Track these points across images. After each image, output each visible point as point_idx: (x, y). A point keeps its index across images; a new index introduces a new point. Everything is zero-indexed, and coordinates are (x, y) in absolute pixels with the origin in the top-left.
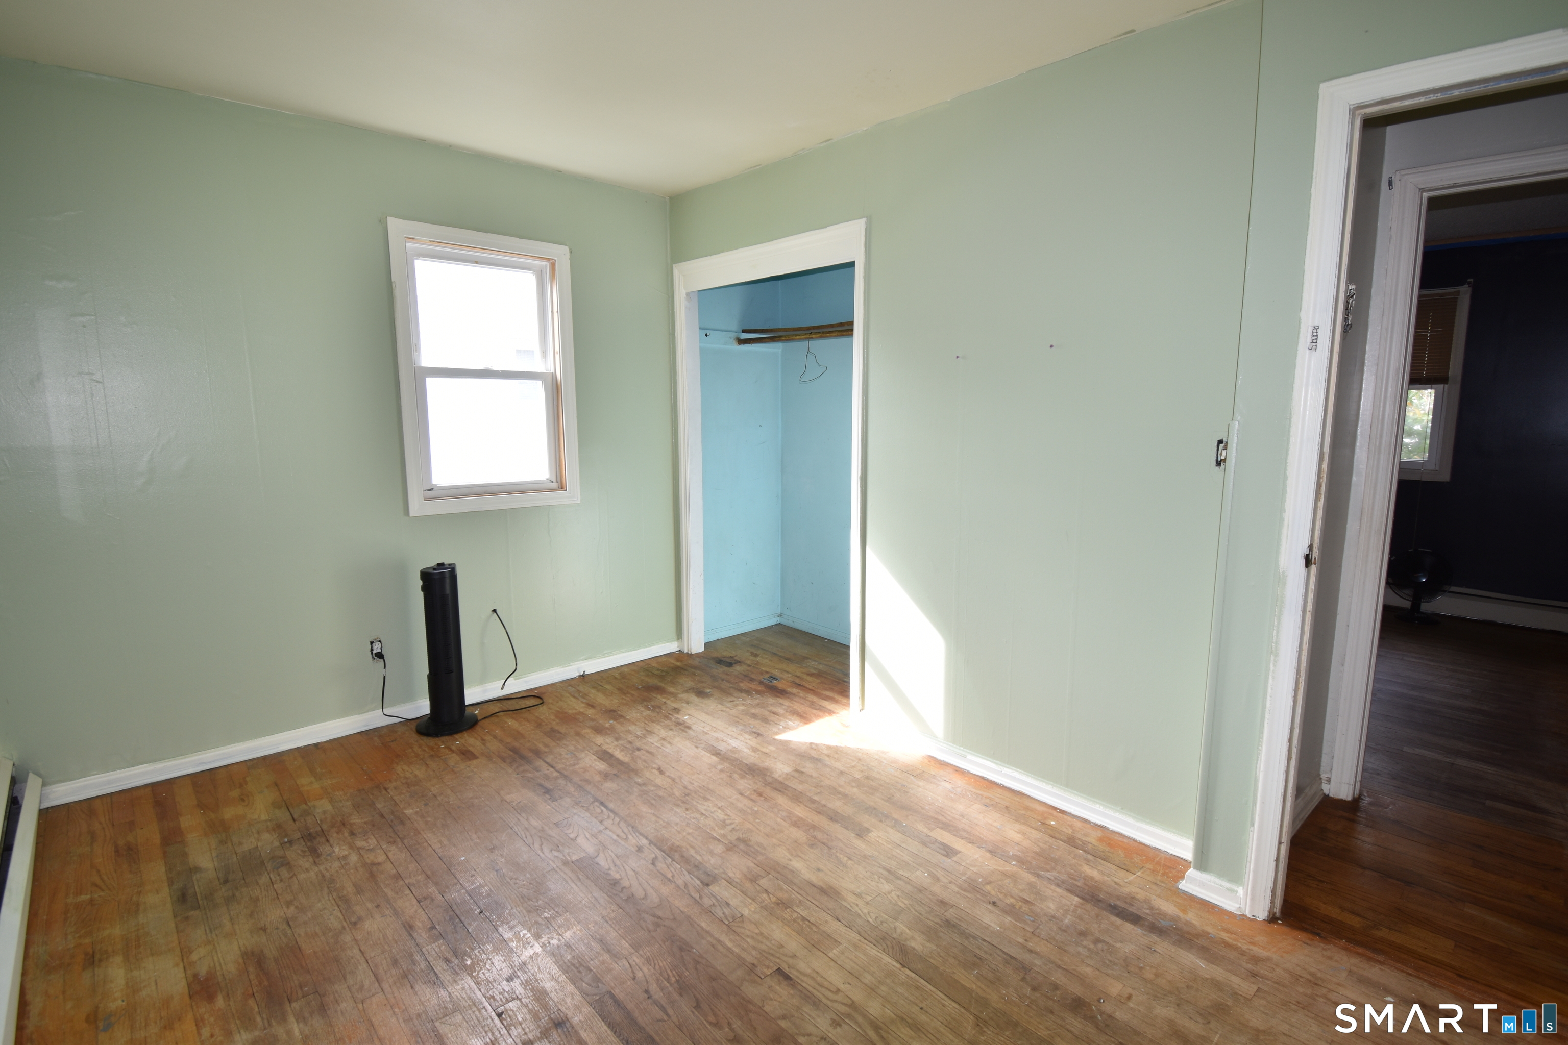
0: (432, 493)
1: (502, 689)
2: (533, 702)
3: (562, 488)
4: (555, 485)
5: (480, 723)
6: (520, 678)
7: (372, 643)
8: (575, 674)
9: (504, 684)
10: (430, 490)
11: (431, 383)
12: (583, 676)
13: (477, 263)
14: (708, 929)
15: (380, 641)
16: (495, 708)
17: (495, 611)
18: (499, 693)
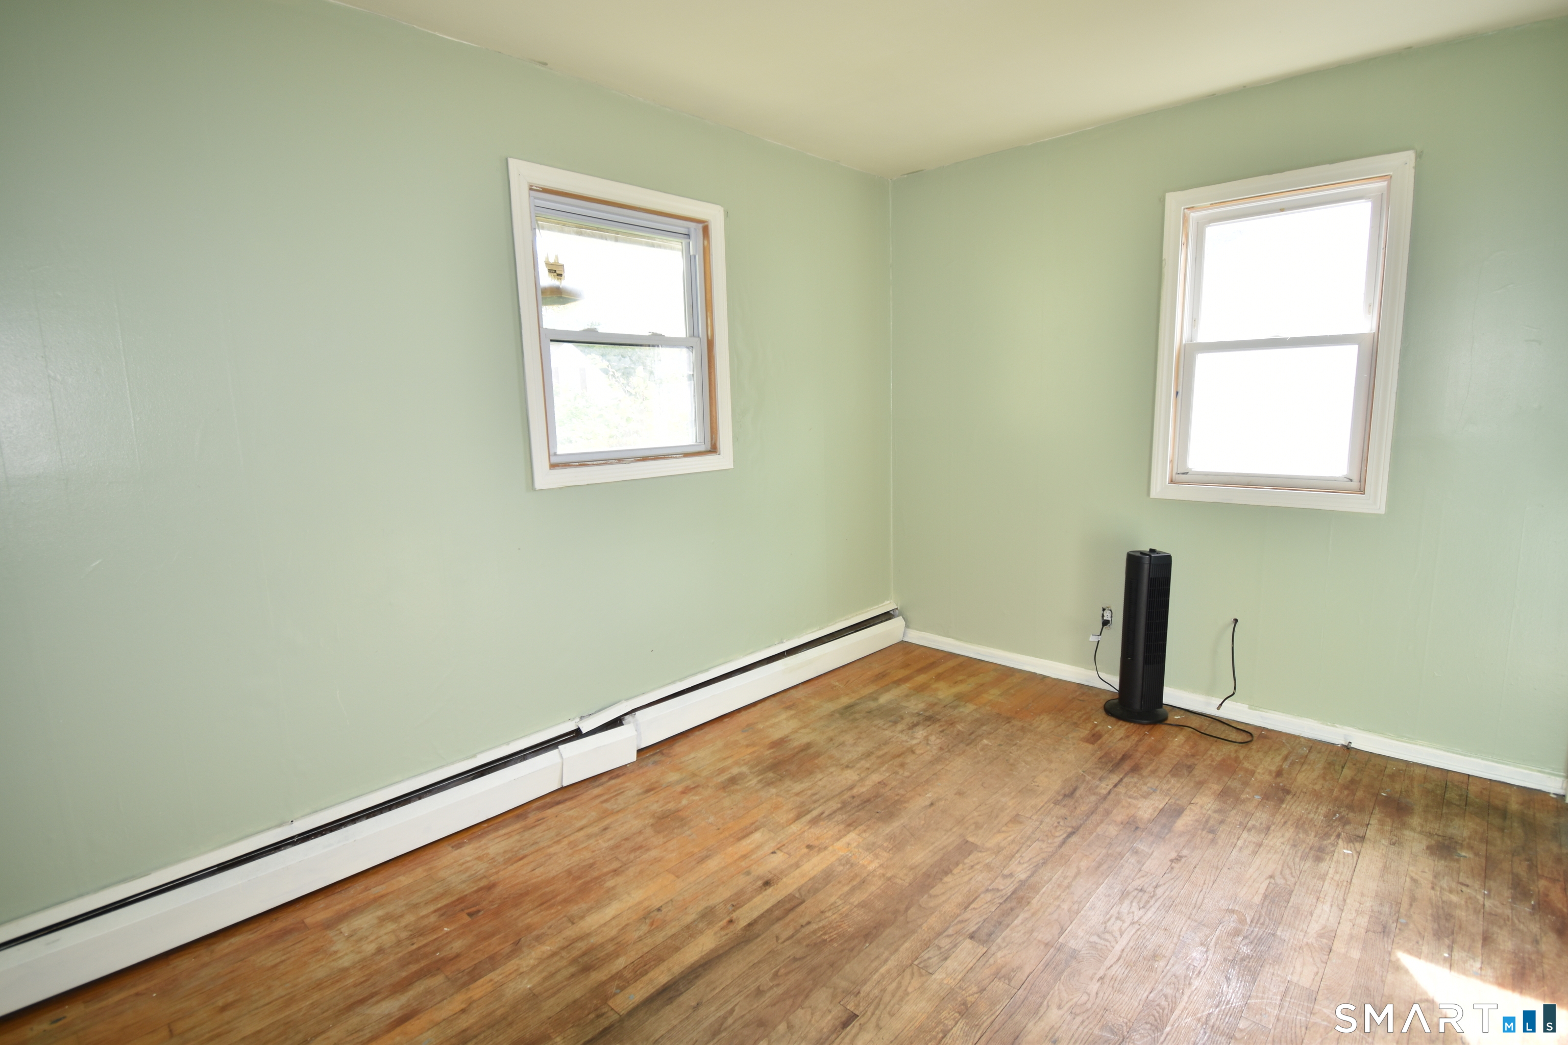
0: (1180, 477)
1: (1218, 708)
2: (1241, 737)
3: (1362, 491)
4: (1355, 485)
5: (1164, 728)
6: (1256, 710)
7: (1104, 610)
8: (1340, 741)
9: (1221, 704)
10: (1184, 474)
11: (1203, 360)
12: (1347, 748)
13: (1282, 210)
14: (901, 949)
15: (1111, 610)
16: (1195, 722)
17: (1236, 621)
18: (1212, 711)
